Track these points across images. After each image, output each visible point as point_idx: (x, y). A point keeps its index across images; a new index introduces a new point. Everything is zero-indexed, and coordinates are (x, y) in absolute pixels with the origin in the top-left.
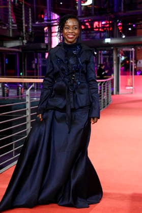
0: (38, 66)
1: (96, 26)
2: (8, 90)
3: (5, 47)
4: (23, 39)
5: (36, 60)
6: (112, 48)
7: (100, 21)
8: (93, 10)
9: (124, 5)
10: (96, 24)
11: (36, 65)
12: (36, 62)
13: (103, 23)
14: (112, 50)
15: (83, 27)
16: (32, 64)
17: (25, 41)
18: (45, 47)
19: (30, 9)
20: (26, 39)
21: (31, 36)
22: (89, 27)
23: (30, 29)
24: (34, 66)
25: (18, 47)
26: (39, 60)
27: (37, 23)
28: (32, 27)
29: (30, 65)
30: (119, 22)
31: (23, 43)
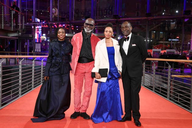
0: (27, 46)
1: (60, 26)
2: (10, 60)
3: (9, 36)
4: (19, 32)
5: (26, 43)
6: (68, 39)
7: (62, 24)
8: (58, 18)
9: (74, 17)
10: (60, 25)
11: (26, 46)
12: (26, 44)
13: (64, 25)
14: (68, 40)
15: (53, 27)
16: (24, 45)
17: (20, 34)
18: (32, 37)
19: (24, 17)
20: (21, 32)
21: (23, 31)
22: (56, 27)
23: (24, 27)
24: (25, 47)
25: (16, 37)
26: (28, 43)
27: (27, 23)
28: (25, 26)
29: (23, 46)
30: (72, 26)
31: (19, 34)
